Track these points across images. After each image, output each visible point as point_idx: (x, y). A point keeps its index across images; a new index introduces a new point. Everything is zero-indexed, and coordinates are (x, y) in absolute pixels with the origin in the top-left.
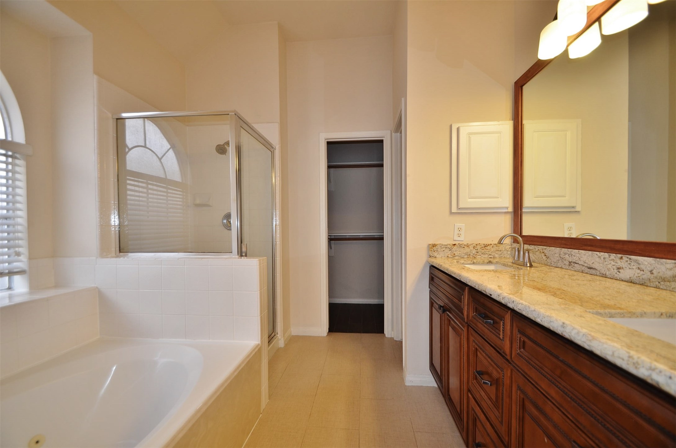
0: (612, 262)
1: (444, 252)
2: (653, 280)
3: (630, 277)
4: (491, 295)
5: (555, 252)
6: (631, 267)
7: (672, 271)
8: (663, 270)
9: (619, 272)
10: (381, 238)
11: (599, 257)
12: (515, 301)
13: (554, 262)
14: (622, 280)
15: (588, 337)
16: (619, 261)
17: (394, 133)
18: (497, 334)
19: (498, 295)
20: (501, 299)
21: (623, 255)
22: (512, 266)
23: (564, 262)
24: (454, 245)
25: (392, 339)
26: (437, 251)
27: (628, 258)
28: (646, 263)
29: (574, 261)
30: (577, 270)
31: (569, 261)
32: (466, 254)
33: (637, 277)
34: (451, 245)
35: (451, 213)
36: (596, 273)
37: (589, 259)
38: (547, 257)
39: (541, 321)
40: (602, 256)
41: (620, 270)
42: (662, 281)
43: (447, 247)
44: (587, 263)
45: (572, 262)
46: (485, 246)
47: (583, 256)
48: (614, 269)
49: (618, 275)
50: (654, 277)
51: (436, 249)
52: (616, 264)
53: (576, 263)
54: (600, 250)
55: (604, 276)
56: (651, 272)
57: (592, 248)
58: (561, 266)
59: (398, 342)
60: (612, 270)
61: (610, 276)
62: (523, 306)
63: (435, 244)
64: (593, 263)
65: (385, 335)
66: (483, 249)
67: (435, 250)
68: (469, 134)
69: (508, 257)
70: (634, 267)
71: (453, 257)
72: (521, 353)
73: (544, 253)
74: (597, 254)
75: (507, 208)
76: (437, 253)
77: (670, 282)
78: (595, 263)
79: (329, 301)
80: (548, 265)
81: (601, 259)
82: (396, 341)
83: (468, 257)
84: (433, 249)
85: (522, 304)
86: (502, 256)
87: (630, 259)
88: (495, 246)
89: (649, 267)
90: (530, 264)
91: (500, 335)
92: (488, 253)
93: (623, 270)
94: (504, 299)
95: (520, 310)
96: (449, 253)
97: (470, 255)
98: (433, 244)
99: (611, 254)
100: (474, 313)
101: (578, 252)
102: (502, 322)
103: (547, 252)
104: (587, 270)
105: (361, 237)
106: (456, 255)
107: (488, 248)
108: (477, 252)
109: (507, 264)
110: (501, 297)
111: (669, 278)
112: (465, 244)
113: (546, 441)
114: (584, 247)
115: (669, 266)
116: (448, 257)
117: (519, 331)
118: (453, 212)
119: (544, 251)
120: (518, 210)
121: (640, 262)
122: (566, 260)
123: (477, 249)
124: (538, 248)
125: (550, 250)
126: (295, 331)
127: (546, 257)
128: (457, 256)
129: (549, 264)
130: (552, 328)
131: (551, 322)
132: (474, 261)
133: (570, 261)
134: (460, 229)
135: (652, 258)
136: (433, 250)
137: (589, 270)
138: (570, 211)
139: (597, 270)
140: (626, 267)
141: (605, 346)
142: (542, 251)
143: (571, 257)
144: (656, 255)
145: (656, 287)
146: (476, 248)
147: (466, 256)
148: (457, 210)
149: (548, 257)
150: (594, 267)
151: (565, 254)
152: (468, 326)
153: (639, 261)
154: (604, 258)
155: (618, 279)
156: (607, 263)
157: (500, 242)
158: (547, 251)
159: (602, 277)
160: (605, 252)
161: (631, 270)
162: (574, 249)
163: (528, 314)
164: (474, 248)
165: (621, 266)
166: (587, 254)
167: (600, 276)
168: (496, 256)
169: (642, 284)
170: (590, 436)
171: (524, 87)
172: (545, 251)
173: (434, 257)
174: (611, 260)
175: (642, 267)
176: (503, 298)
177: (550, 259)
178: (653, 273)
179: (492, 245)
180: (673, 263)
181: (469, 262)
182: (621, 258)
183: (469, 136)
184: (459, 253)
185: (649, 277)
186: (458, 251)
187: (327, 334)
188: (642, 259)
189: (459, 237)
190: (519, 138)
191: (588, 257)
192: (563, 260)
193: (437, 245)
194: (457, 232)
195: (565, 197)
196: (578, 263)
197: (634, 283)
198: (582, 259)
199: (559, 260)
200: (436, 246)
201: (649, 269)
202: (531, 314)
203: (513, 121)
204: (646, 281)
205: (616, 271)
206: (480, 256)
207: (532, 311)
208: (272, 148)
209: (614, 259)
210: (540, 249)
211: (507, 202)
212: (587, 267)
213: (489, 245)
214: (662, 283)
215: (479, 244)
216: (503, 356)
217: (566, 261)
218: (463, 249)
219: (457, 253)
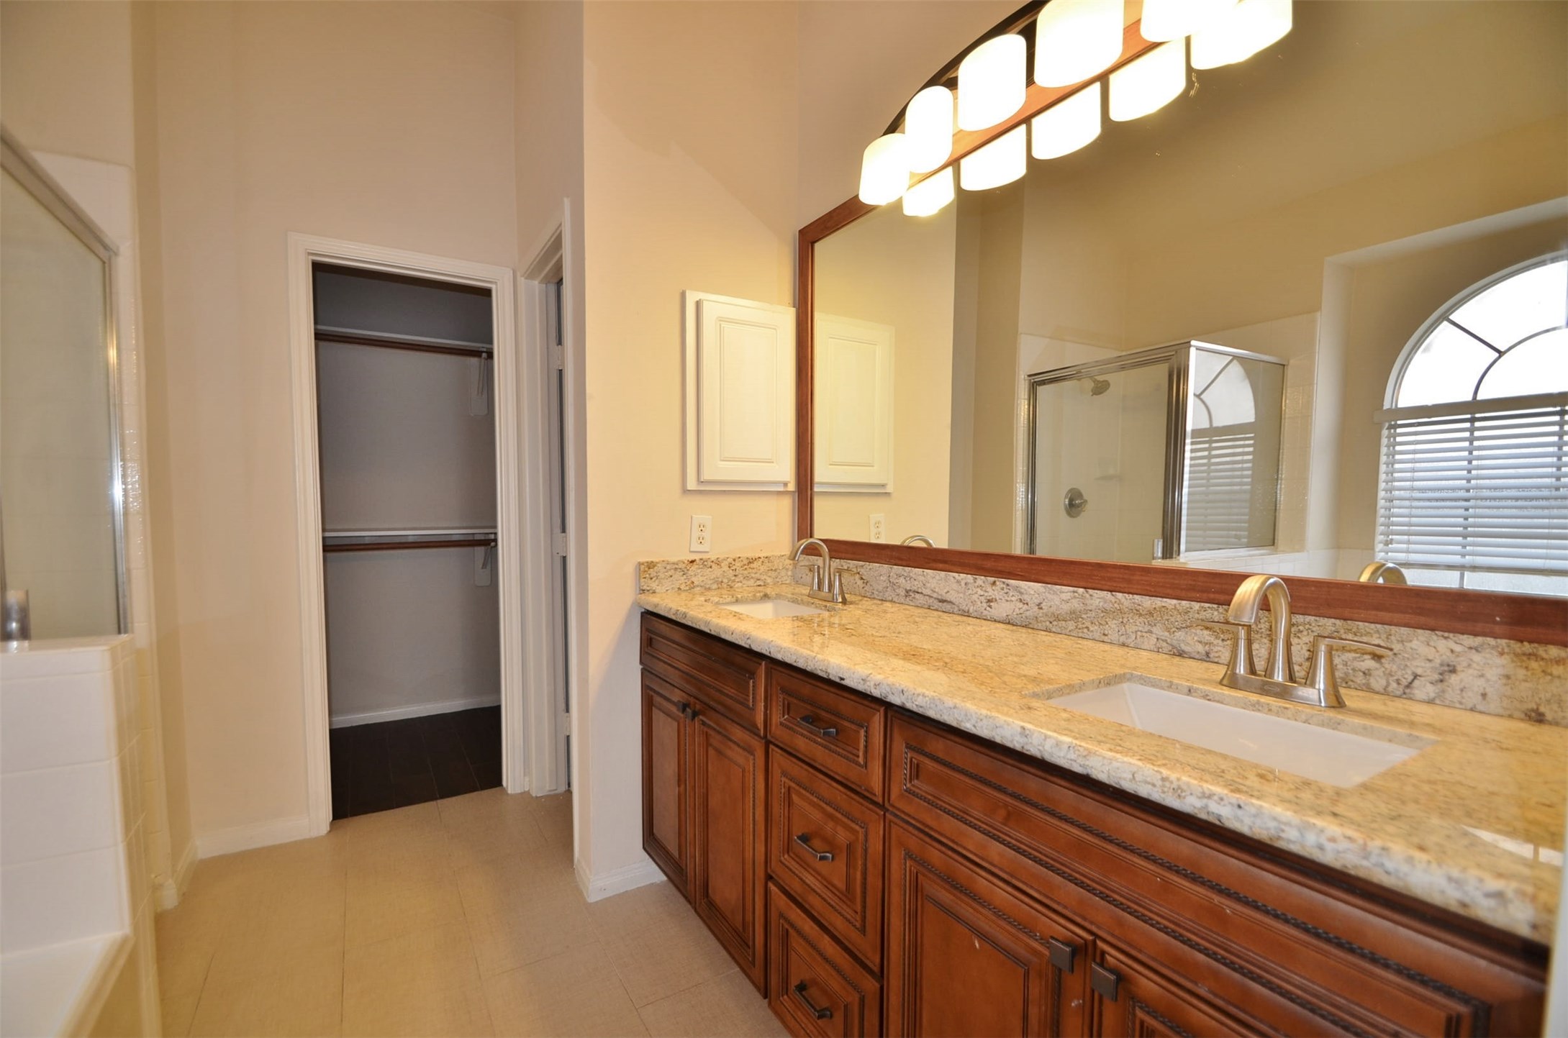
0: (979, 590)
1: (671, 579)
2: (1042, 619)
3: (1007, 616)
4: (842, 679)
5: (880, 572)
6: (1009, 599)
7: (1069, 604)
8: (1057, 603)
9: (990, 607)
10: (489, 543)
11: (958, 582)
12: (907, 690)
13: (877, 591)
14: (995, 621)
15: (1079, 750)
16: (989, 589)
17: (523, 279)
18: (851, 756)
19: (862, 680)
20: (872, 686)
21: (996, 579)
22: (813, 603)
23: (897, 591)
24: (692, 562)
25: (525, 795)
26: (657, 577)
27: (1004, 583)
28: (1032, 592)
29: (915, 588)
30: (919, 605)
31: (906, 590)
32: (715, 580)
33: (1017, 614)
34: (686, 562)
35: (686, 491)
36: (952, 610)
37: (942, 585)
38: (865, 581)
39: (974, 726)
40: (962, 579)
41: (992, 604)
42: (1055, 620)
43: (677, 566)
44: (937, 593)
45: (910, 590)
46: (750, 562)
47: (931, 581)
48: (981, 602)
49: (989, 611)
50: (1043, 613)
51: (655, 574)
52: (986, 594)
53: (918, 593)
54: (960, 570)
55: (966, 614)
56: (1039, 606)
57: (947, 566)
58: (891, 599)
59: (543, 800)
60: (979, 603)
61: (975, 614)
62: (927, 698)
63: (652, 562)
64: (948, 592)
65: (505, 790)
66: (746, 569)
67: (652, 576)
68: (720, 321)
69: (788, 582)
70: (1013, 599)
71: (690, 589)
72: (913, 789)
73: (859, 573)
74: (954, 577)
75: (785, 484)
76: (657, 581)
77: (1066, 621)
78: (951, 592)
79: (330, 723)
80: (866, 597)
81: (960, 585)
82: (537, 797)
83: (719, 588)
84: (650, 574)
85: (924, 696)
86: (778, 580)
87: (1008, 585)
88: (766, 560)
89: (1036, 598)
90: (842, 598)
91: (858, 757)
92: (753, 575)
93: (996, 604)
94: (877, 687)
95: (921, 707)
96: (680, 580)
97: (722, 582)
98: (647, 562)
99: (977, 577)
100: (784, 716)
101: (922, 573)
102: (863, 730)
103: (865, 573)
104: (937, 605)
105: (411, 539)
106: (696, 583)
107: (755, 565)
108: (735, 576)
109: (802, 600)
110: (872, 683)
111: (1065, 616)
112: (713, 559)
113: (977, 945)
114: (931, 565)
115: (1064, 596)
116: (679, 589)
117: (908, 747)
118: (689, 488)
119: (859, 570)
120: (807, 489)
121: (1022, 590)
122: (899, 587)
123: (736, 570)
124: (848, 565)
125: (870, 569)
126: (206, 845)
127: (862, 581)
128: (698, 586)
129: (868, 594)
130: (998, 740)
131: (997, 727)
132: (737, 597)
133: (908, 588)
134: (702, 527)
135: (1040, 584)
136: (647, 576)
137: (940, 604)
138: (877, 492)
139: (954, 604)
140: (1001, 599)
141: (1115, 764)
142: (855, 570)
143: (909, 582)
144: (1047, 579)
145: (1047, 630)
146: (734, 568)
147: (715, 586)
148: (698, 484)
149: (867, 582)
150: (949, 600)
151: (899, 576)
152: (768, 743)
153: (1021, 588)
154: (966, 584)
155: (989, 618)
156: (970, 592)
158: (866, 571)
159: (962, 615)
160: (968, 574)
161: (1008, 603)
162: (915, 568)
163: (941, 716)
164: (729, 567)
165: (994, 597)
166: (937, 577)
167: (958, 614)
168: (769, 580)
169: (1026, 626)
170: (1079, 920)
171: (817, 246)
172: (862, 571)
173: (651, 591)
174: (978, 587)
175: (1025, 597)
176: (875, 685)
177: (871, 585)
178: (1041, 608)
179: (761, 560)
180: (1070, 592)
181: (729, 599)
182: (994, 583)
183: (720, 325)
184: (701, 579)
185: (1035, 614)
186: (699, 576)
187: (328, 829)
188: (1026, 585)
189: (701, 545)
190: (808, 347)
191: (940, 582)
192: (895, 587)
193: (657, 563)
194: (696, 533)
195: (873, 466)
196: (922, 593)
197: (1014, 625)
198: (928, 585)
199: (887, 588)
200: (654, 566)
201: (1036, 601)
202: (949, 714)
203: (794, 309)
204: (1031, 621)
205: (985, 605)
206: (740, 584)
207: (951, 708)
208: (106, 247)
209: (983, 585)
210: (851, 566)
211: (785, 471)
212: (938, 599)
213: (756, 559)
214: (1055, 623)
215: (739, 558)
216: (865, 797)
217: (901, 589)
218: (710, 569)
219: (697, 581)
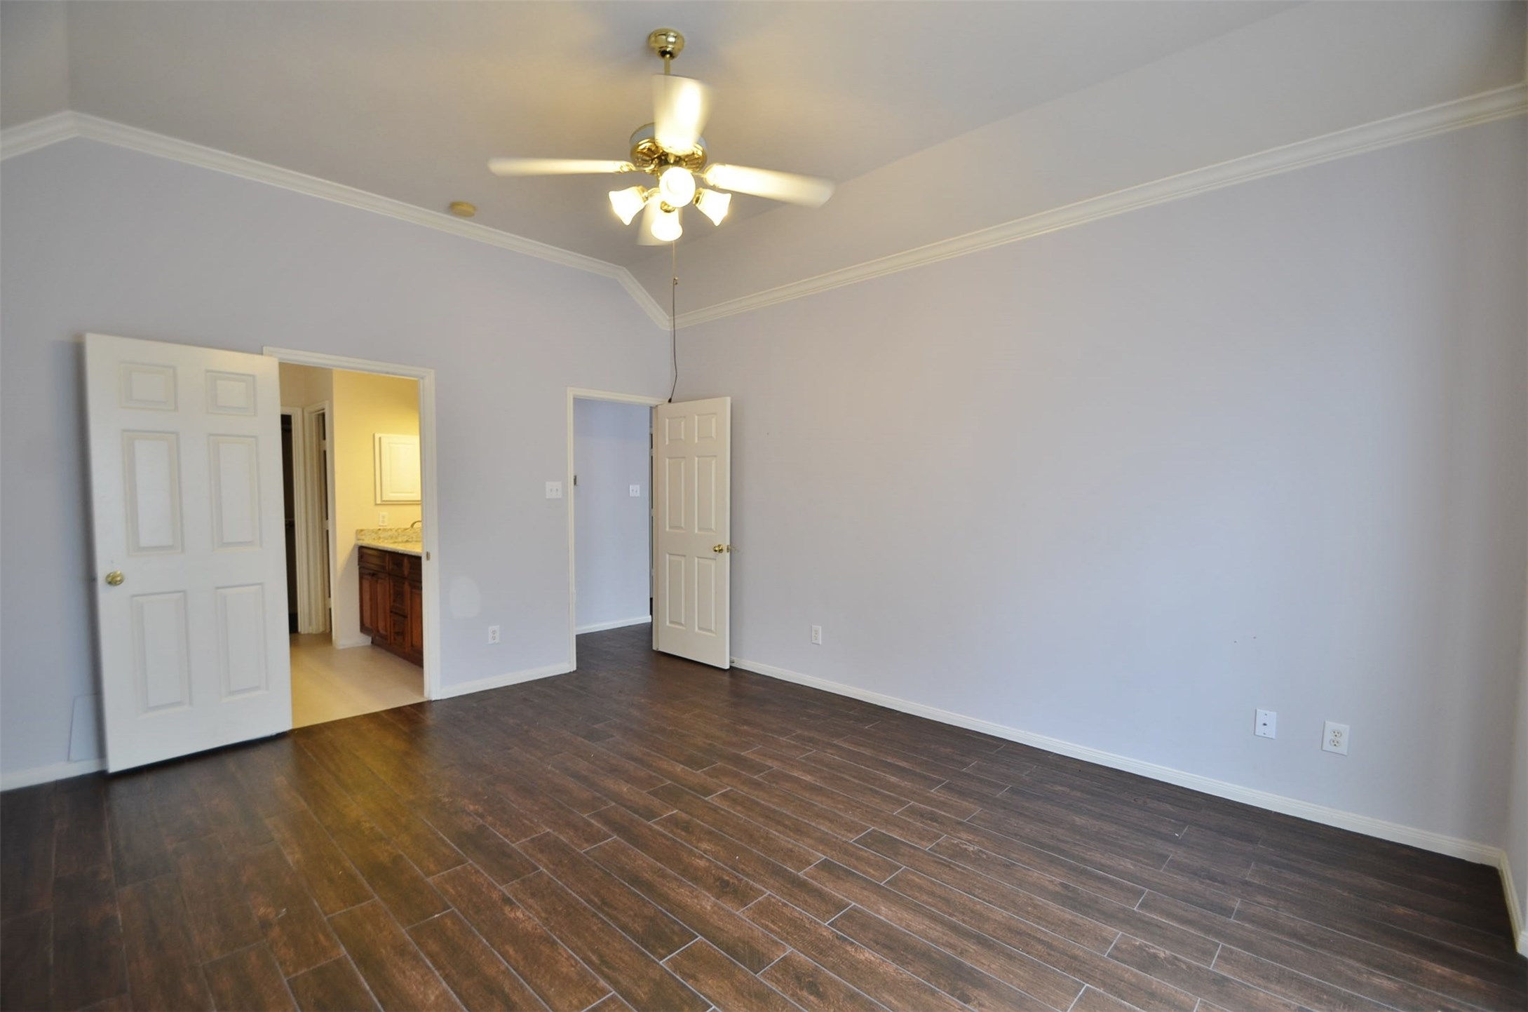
1: (372, 535)
26: (364, 535)
32: (390, 536)
34: (378, 529)
43: (376, 531)
51: (365, 532)
66: (402, 532)
71: (379, 539)
92: (406, 535)
97: (392, 537)
98: (361, 529)
107: (406, 531)
108: (398, 535)
112: (388, 529)
116: (374, 539)
118: (378, 503)
128: (382, 538)
134: (384, 517)
136: (361, 533)
146: (397, 532)
148: (382, 501)
157: (412, 526)
173: (362, 538)
186: (383, 534)
189: (383, 524)
194: (381, 519)
206: (400, 537)
218: (387, 532)
219: (382, 536)
